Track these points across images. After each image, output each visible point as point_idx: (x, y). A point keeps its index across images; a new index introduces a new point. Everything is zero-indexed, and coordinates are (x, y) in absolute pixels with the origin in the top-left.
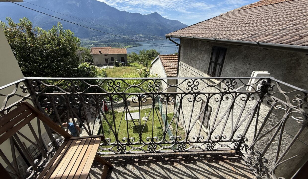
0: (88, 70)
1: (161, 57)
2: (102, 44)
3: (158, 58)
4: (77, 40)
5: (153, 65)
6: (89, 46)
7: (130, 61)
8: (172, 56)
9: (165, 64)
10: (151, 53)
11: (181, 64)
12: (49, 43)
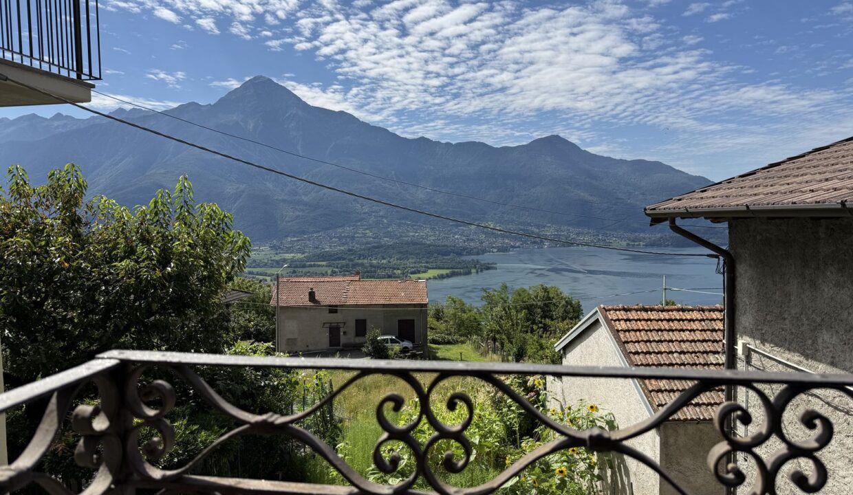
0: (256, 376)
1: (612, 315)
2: (319, 266)
3: (597, 321)
4: (240, 243)
5: (569, 356)
6: (266, 275)
7: (437, 337)
8: (672, 311)
9: (637, 353)
10: (539, 303)
11: (748, 352)
12: (130, 252)
